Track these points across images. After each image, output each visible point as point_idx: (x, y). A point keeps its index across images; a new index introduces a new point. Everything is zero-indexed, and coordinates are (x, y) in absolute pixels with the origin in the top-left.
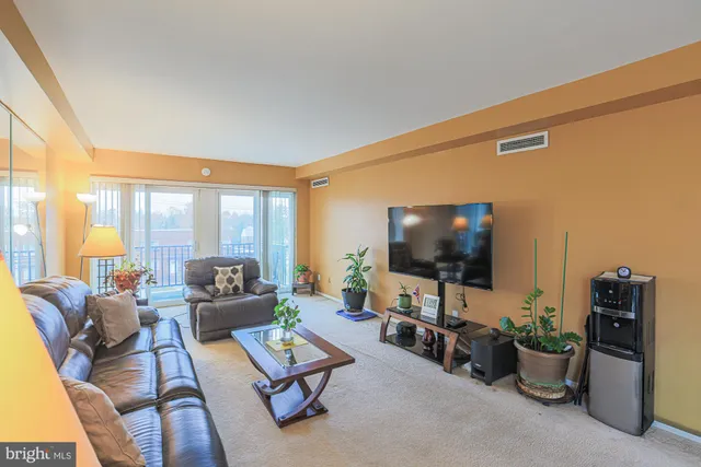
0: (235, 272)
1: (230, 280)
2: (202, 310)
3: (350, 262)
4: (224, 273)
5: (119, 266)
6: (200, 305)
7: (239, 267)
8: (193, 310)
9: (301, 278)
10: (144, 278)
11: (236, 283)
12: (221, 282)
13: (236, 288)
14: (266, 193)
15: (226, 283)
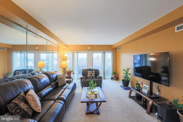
0: (92, 72)
1: (91, 75)
2: (83, 81)
3: (124, 72)
4: (90, 73)
5: (68, 70)
6: (83, 80)
7: (94, 71)
8: (81, 81)
9: (113, 75)
10: (72, 73)
11: (93, 75)
12: (89, 75)
13: (93, 77)
14: (104, 53)
15: (90, 75)
